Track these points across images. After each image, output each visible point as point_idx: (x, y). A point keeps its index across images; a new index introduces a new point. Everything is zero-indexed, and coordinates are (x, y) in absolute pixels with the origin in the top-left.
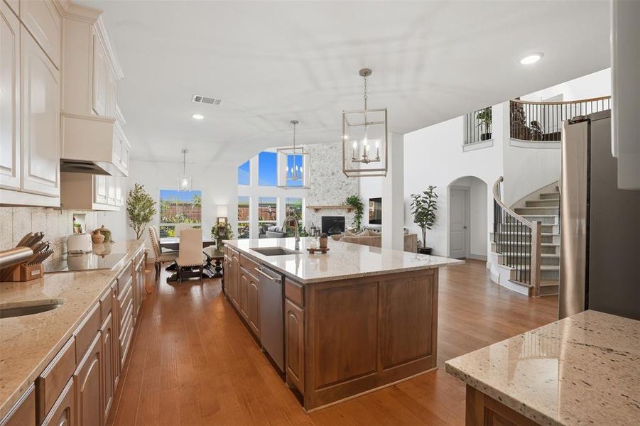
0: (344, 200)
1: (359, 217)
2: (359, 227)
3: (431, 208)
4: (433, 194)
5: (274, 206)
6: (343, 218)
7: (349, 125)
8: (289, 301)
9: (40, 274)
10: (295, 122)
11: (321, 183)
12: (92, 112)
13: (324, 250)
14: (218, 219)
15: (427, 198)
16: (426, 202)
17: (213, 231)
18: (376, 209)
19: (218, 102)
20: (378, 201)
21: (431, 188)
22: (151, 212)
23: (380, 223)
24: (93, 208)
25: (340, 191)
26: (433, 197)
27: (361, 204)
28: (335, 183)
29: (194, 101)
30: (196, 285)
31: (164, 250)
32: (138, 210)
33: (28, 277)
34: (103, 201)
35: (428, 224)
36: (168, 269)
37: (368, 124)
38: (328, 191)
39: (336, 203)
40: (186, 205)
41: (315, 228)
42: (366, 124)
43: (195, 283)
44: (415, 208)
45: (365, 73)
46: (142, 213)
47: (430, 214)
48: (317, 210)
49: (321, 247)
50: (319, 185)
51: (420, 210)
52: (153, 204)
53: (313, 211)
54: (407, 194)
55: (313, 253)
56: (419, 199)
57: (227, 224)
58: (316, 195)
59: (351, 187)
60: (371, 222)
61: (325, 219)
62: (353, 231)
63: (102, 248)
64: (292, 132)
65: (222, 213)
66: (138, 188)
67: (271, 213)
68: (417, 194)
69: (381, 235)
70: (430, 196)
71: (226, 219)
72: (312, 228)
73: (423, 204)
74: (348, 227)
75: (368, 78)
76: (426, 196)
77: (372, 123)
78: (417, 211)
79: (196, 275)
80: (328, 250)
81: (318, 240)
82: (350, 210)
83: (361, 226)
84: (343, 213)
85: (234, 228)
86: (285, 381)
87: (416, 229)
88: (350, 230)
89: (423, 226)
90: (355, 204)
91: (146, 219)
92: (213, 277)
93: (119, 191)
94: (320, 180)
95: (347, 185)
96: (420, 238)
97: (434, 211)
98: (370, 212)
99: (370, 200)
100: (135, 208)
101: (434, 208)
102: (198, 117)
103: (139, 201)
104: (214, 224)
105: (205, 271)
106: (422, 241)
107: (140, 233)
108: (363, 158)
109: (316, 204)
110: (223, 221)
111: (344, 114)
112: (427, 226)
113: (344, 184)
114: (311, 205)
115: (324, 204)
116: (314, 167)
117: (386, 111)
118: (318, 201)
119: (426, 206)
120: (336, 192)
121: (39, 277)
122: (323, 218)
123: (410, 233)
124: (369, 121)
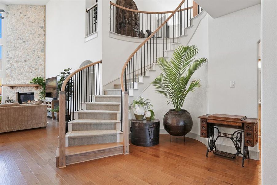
6: (33, 94)
11: (16, 67)
28: (26, 68)
38: (22, 74)
48: (12, 87)
50: (15, 69)
58: (12, 76)
59: (39, 71)
61: (19, 94)
82: (37, 88)
84: (33, 90)
94: (15, 65)
109: (12, 83)
113: (33, 69)
114: (8, 84)
115: (19, 83)
116: (11, 55)
118: (14, 81)
120: (27, 74)
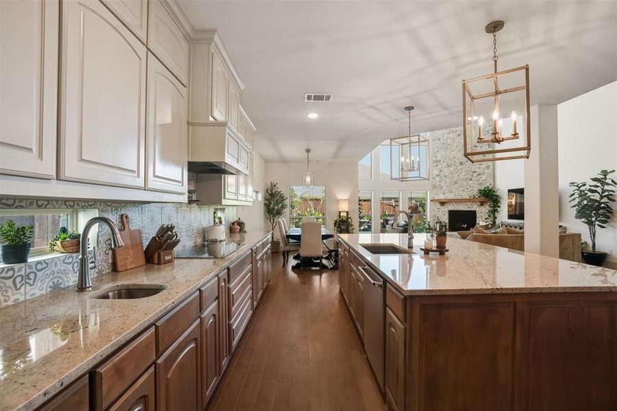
0: (475, 192)
1: (494, 211)
2: (494, 222)
3: (605, 200)
4: (608, 181)
5: (397, 200)
6: (474, 213)
7: (473, 98)
8: (390, 312)
9: (172, 259)
10: (410, 108)
11: (447, 174)
12: (211, 119)
13: (441, 250)
14: (340, 212)
15: (597, 187)
16: (596, 191)
17: (335, 224)
18: (518, 201)
19: (328, 98)
20: (520, 192)
21: (605, 173)
22: (283, 207)
23: (523, 219)
24: (223, 203)
25: (471, 182)
26: (608, 184)
27: (497, 196)
29: (306, 100)
30: (317, 274)
31: (291, 241)
32: (273, 204)
33: (162, 261)
34: (233, 197)
35: (600, 221)
36: (295, 258)
37: (500, 93)
38: (456, 183)
39: (466, 196)
40: (316, 199)
41: (441, 222)
42: (497, 93)
43: (316, 272)
44: (577, 200)
45: (494, 27)
46: (276, 207)
47: (604, 208)
48: (442, 203)
49: (437, 247)
50: (445, 176)
51: (585, 202)
52: (284, 200)
53: (438, 205)
54: (564, 183)
55: (428, 254)
56: (583, 188)
57: (348, 218)
58: (442, 187)
59: (484, 177)
60: (510, 217)
62: (486, 227)
63: (237, 237)
64: (407, 120)
65: (344, 207)
66: (273, 186)
67: (394, 207)
68: (579, 182)
69: (523, 233)
70: (604, 184)
71: (347, 212)
72: (437, 223)
73: (589, 194)
74: (481, 222)
75: (498, 33)
76: (595, 183)
77: (506, 91)
78: (580, 203)
79: (317, 265)
80: (447, 251)
81: (435, 238)
82: (482, 204)
83: (498, 222)
84: (475, 207)
85: (355, 221)
86: (385, 403)
87: (578, 227)
88: (482, 226)
89: (590, 223)
90: (489, 197)
91: (279, 213)
92: (331, 269)
93: (250, 189)
94: (446, 171)
95: (479, 175)
96: (586, 238)
97: (611, 204)
98: (510, 206)
99: (509, 191)
100: (270, 203)
101: (609, 199)
102: (313, 116)
103: (274, 198)
104: (336, 218)
105: (324, 262)
106: (590, 243)
107: (274, 225)
108: (493, 137)
109: (442, 197)
110: (345, 214)
111: (464, 84)
112: (597, 223)
113: (475, 175)
114: (436, 198)
115: (452, 196)
116: (439, 158)
117: (527, 70)
118: (444, 194)
119: (596, 197)
120: (465, 183)
121: (170, 261)
122: (451, 212)
123: (568, 232)
124: (501, 89)
